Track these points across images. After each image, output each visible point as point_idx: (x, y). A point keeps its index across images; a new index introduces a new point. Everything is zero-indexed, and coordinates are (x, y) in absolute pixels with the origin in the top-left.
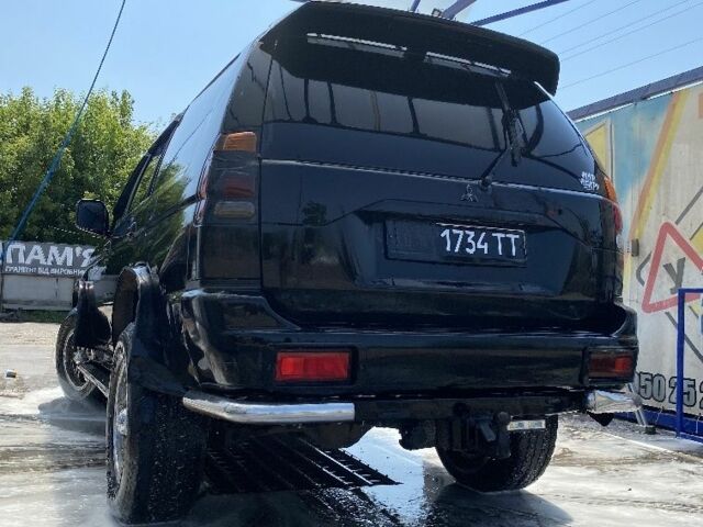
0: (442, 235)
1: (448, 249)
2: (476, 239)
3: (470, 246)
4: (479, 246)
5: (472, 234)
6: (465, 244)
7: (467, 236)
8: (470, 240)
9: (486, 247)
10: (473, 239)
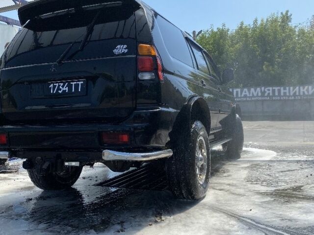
0: (50, 87)
1: (52, 92)
2: (63, 87)
3: (60, 90)
4: (64, 89)
5: (62, 84)
6: (59, 89)
7: (59, 86)
8: (61, 87)
9: (67, 89)
10: (62, 87)
